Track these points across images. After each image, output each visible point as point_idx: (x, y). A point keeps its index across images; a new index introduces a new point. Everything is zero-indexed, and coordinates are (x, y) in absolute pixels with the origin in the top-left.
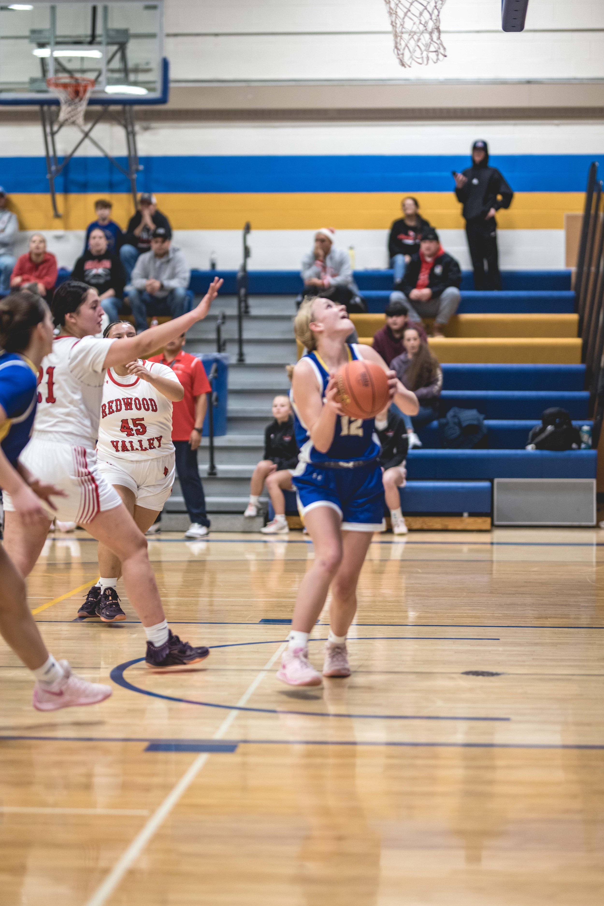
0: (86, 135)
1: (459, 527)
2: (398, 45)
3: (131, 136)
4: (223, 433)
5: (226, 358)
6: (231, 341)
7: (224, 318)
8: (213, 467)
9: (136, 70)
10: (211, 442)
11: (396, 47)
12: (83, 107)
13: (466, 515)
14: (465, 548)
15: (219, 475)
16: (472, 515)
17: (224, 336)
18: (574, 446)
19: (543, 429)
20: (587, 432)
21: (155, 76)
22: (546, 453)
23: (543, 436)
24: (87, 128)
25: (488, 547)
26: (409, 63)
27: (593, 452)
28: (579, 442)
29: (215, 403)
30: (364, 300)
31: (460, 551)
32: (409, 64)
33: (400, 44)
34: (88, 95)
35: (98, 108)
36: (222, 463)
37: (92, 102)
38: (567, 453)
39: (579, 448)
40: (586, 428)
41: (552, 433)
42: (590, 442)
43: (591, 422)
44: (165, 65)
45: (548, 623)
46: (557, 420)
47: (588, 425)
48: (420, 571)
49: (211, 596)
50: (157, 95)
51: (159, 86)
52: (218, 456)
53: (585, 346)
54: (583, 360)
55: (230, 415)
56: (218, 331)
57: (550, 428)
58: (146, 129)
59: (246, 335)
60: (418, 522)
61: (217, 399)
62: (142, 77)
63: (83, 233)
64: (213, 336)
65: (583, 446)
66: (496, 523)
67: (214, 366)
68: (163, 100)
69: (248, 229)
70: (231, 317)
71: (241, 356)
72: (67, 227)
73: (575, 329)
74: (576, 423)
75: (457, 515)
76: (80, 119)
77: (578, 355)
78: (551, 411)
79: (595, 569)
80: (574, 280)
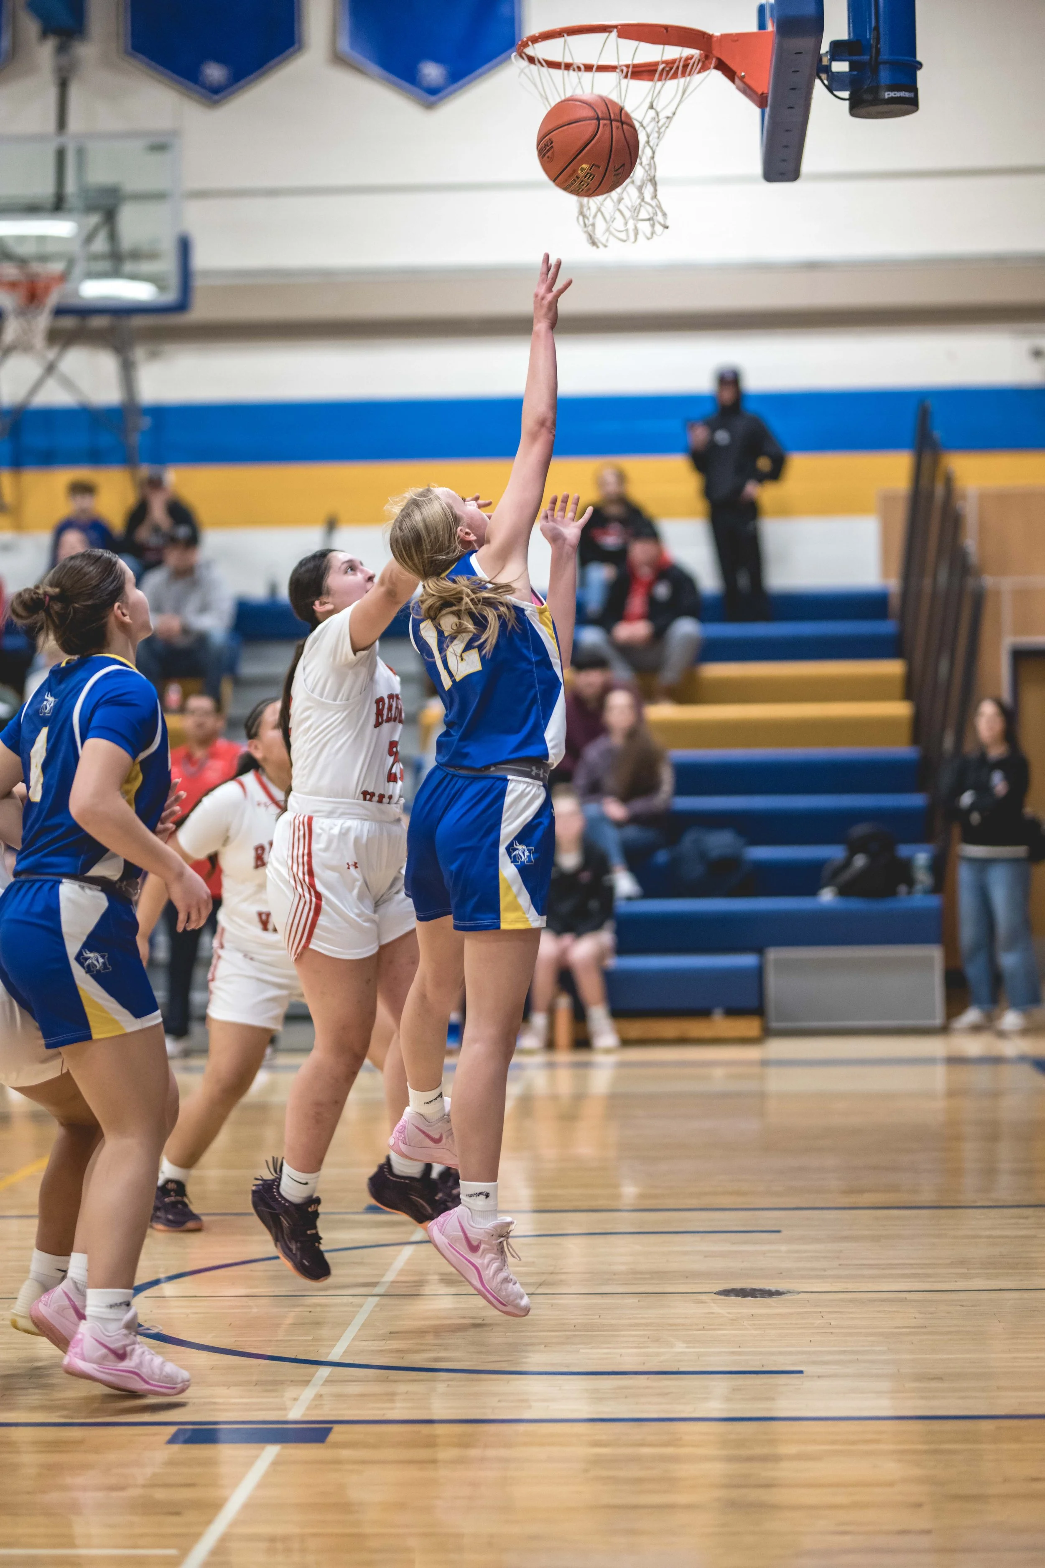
0: (50, 368)
1: (709, 1034)
2: (585, 210)
3: (128, 369)
9: (136, 255)
11: (581, 213)
12: (43, 321)
13: (719, 1013)
14: (718, 1073)
16: (730, 1013)
18: (903, 889)
19: (848, 863)
20: (924, 866)
21: (168, 265)
22: (855, 904)
23: (850, 874)
24: (51, 355)
25: (756, 1069)
26: (603, 240)
27: (934, 901)
28: (910, 882)
31: (710, 1078)
32: (604, 241)
33: (589, 208)
34: (53, 299)
35: (68, 322)
37: (60, 312)
38: (890, 903)
39: (910, 893)
40: (922, 859)
41: (864, 872)
42: (930, 882)
43: (931, 848)
44: (185, 247)
45: (862, 1201)
46: (875, 847)
47: (926, 853)
48: (643, 1113)
50: (171, 297)
51: (174, 281)
53: (918, 717)
54: (916, 741)
57: (860, 861)
58: (154, 355)
60: (637, 1028)
62: (146, 267)
63: (45, 538)
65: (918, 889)
66: (771, 1026)
68: (182, 305)
69: (331, 525)
72: (19, 526)
73: (898, 688)
74: (904, 850)
75: (704, 1013)
76: (39, 341)
77: (905, 733)
78: (860, 830)
79: (940, 1104)
80: (895, 603)
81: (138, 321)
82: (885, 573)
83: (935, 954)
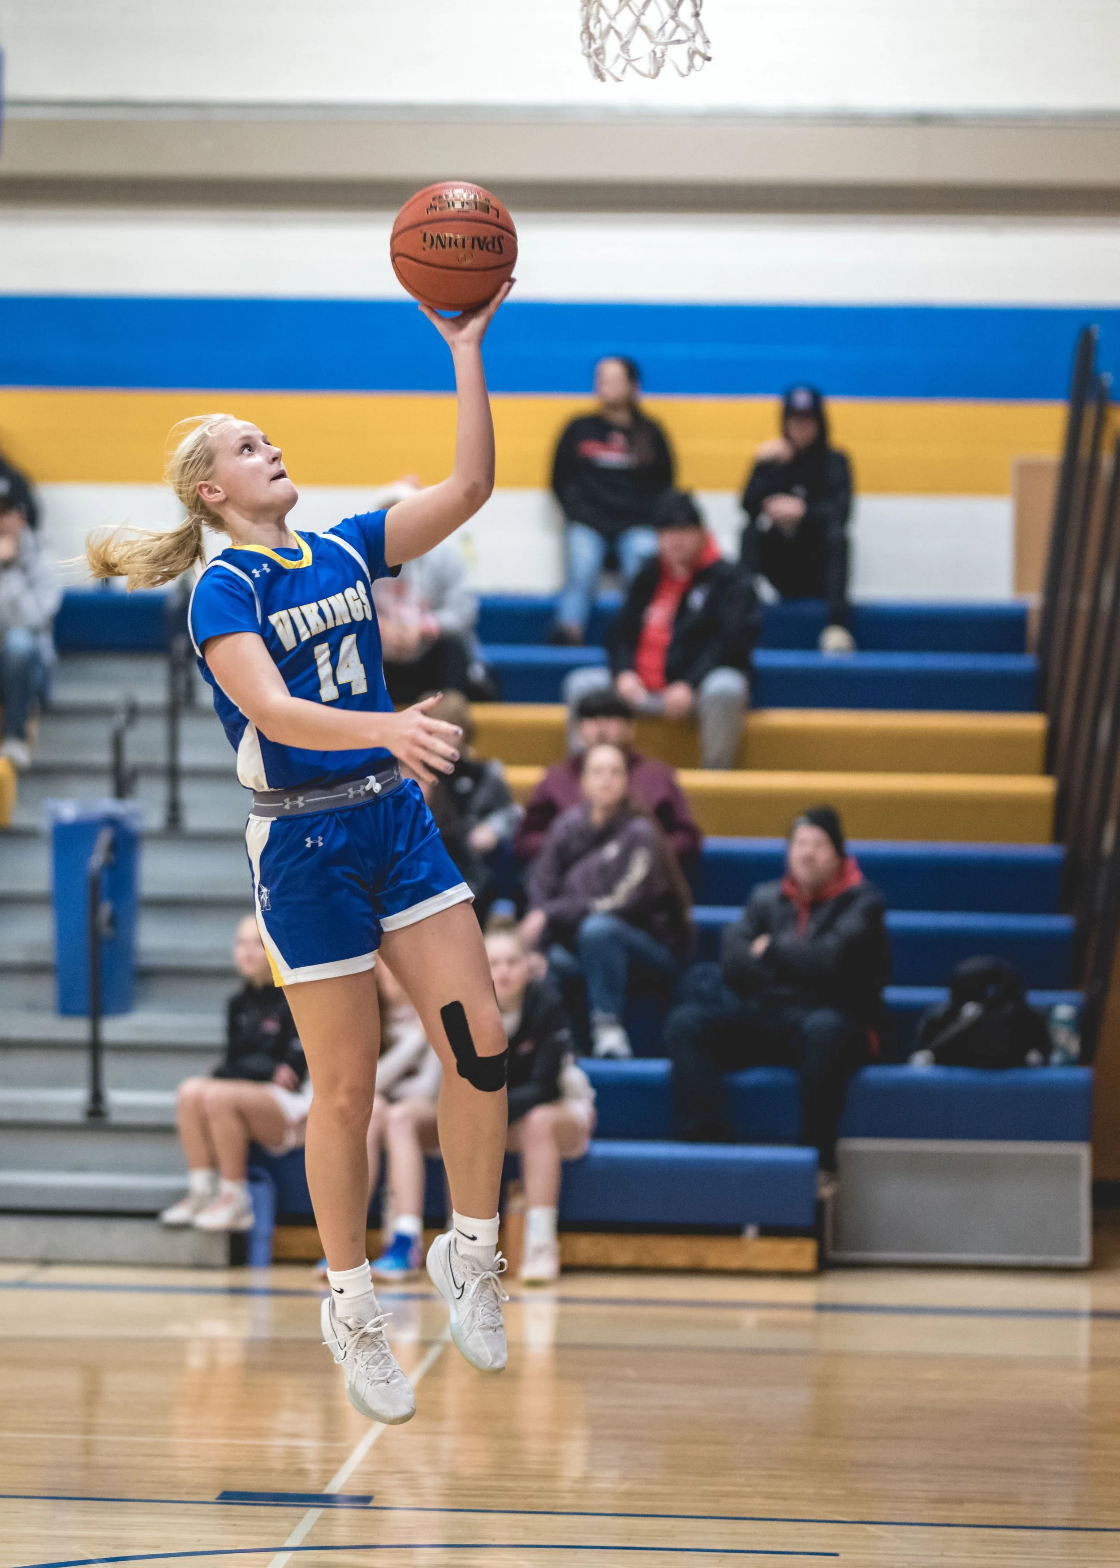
1: (735, 1262)
2: (592, 23)
4: (124, 1006)
5: (137, 815)
6: (150, 771)
7: (134, 712)
8: (97, 1097)
10: (95, 1030)
11: (586, 28)
13: (751, 1231)
14: (749, 1318)
15: (116, 1118)
16: (768, 1231)
17: (133, 757)
18: (1034, 1057)
19: (954, 1011)
20: (1066, 1023)
22: (960, 1075)
23: (953, 1029)
25: (809, 1316)
26: (617, 70)
27: (1081, 1074)
28: (1046, 1047)
29: (106, 930)
30: (495, 672)
31: (734, 1326)
32: (618, 74)
33: (599, 21)
36: (122, 1085)
38: (1013, 1076)
39: (1046, 1062)
40: (1064, 1012)
41: (977, 1024)
42: (1074, 1047)
43: (1077, 996)
45: (960, 1514)
46: (991, 991)
47: (1069, 1003)
48: (632, 1373)
49: (88, 1429)
52: (111, 1066)
53: (1062, 799)
54: (1058, 835)
55: (145, 961)
56: (117, 744)
57: (970, 1010)
59: (189, 757)
61: (113, 921)
64: (102, 757)
65: (1056, 1057)
66: (832, 1255)
67: (104, 838)
70: (151, 712)
71: (174, 812)
73: (1036, 754)
74: (1036, 998)
75: (733, 1231)
77: (1045, 821)
78: (972, 965)
79: (1084, 1378)
80: (1034, 626)
82: (1020, 582)
83: (1082, 1152)
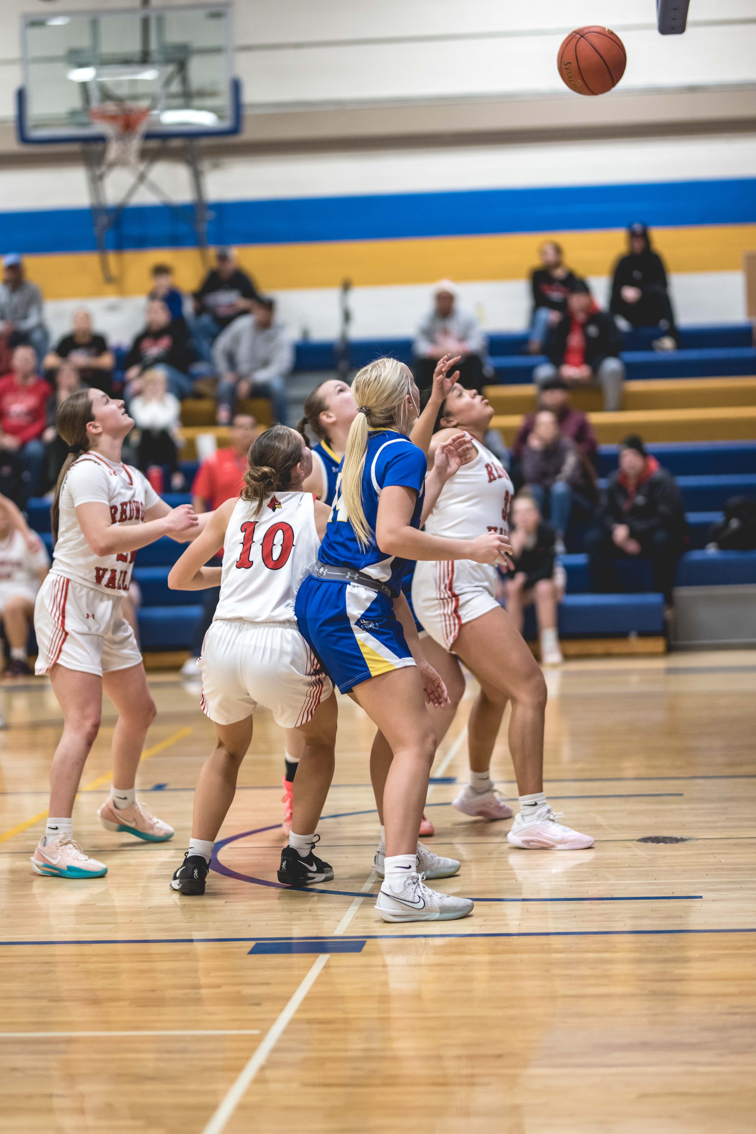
0: (142, 178)
1: (626, 651)
3: (197, 177)
9: (202, 94)
12: (135, 144)
13: (634, 635)
14: (634, 679)
16: (642, 635)
21: (224, 101)
22: (732, 556)
24: (142, 167)
25: (663, 675)
31: (628, 682)
34: (142, 128)
35: (153, 144)
37: (148, 136)
44: (236, 87)
45: (743, 771)
50: (227, 124)
51: (229, 112)
58: (216, 166)
60: (574, 647)
62: (210, 102)
63: (141, 300)
66: (674, 644)
68: (235, 130)
69: (347, 286)
72: (122, 294)
75: (623, 635)
76: (133, 157)
81: (205, 142)
82: (750, 312)
